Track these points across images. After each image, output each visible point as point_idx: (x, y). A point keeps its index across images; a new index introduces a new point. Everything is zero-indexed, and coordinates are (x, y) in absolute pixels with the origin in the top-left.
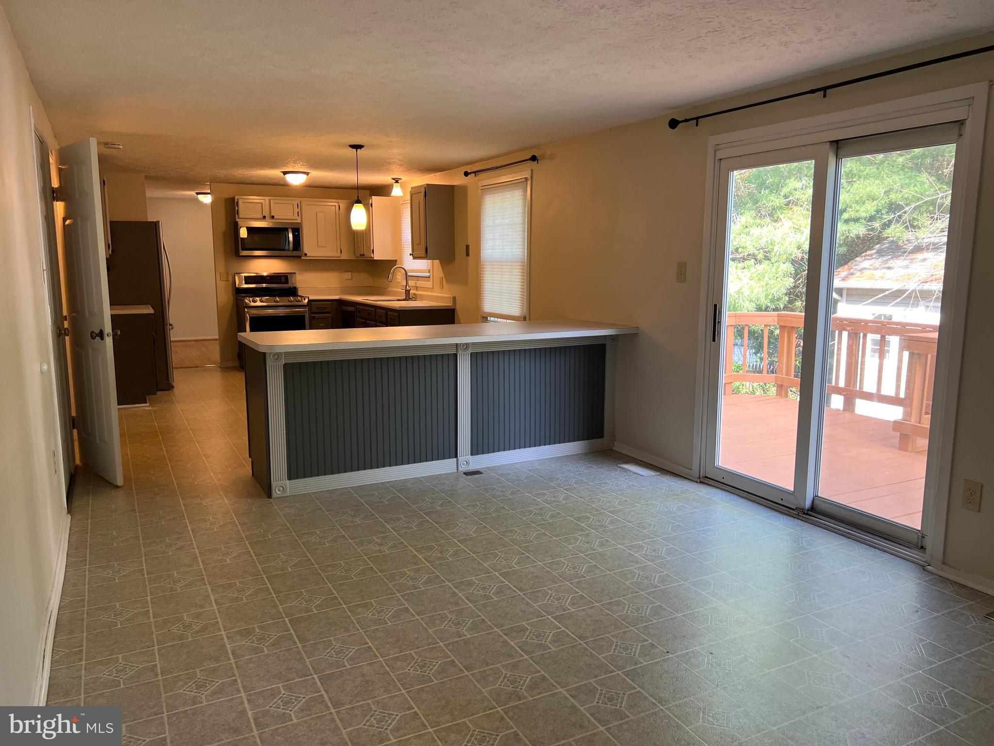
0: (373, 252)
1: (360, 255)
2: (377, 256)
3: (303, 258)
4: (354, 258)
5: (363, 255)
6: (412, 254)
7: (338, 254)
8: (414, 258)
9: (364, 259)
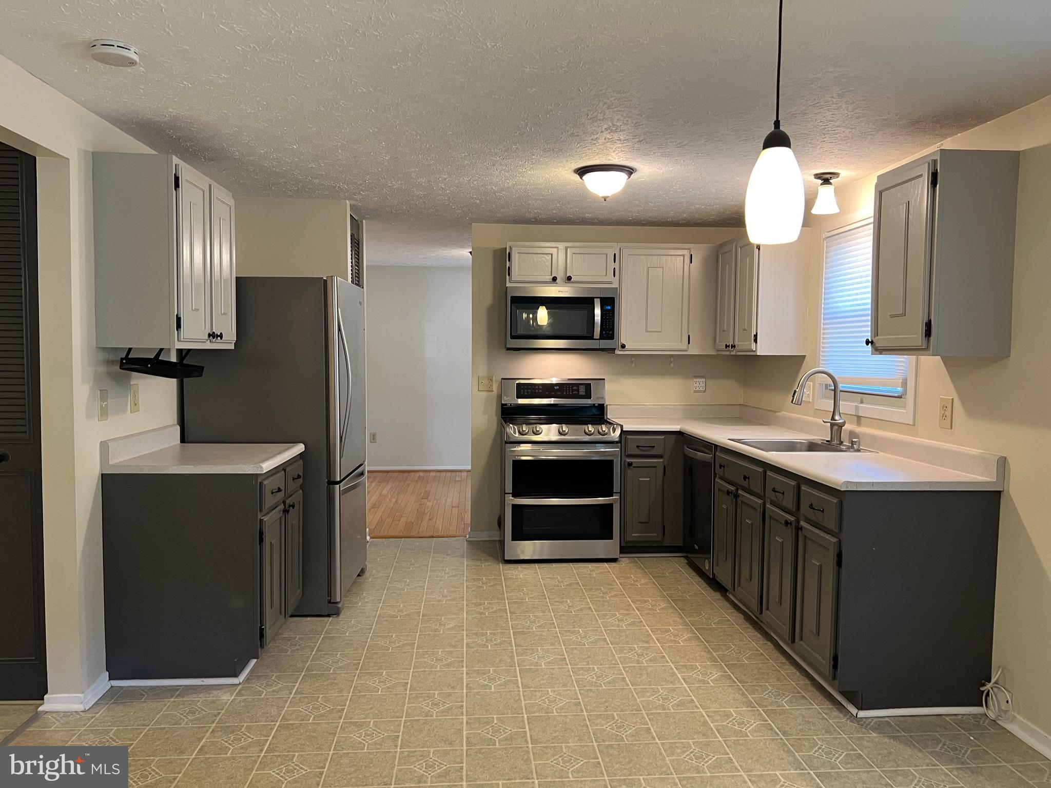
0: (756, 341)
1: (727, 346)
2: (763, 349)
3: (617, 352)
4: (713, 353)
5: (733, 346)
6: (872, 342)
7: (684, 345)
8: (878, 350)
9: (734, 353)
